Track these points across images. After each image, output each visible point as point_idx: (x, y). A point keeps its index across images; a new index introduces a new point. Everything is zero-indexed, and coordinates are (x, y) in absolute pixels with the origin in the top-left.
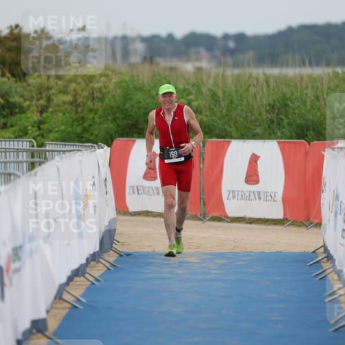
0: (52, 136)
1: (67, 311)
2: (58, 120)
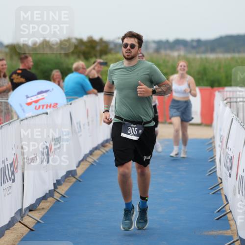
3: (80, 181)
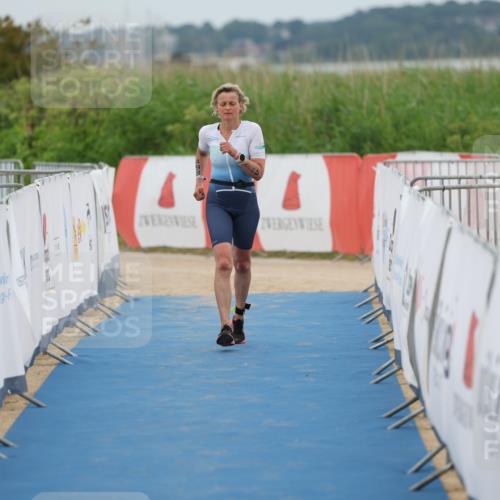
0: (47, 155)
1: (53, 368)
2: (53, 135)
3: (39, 406)
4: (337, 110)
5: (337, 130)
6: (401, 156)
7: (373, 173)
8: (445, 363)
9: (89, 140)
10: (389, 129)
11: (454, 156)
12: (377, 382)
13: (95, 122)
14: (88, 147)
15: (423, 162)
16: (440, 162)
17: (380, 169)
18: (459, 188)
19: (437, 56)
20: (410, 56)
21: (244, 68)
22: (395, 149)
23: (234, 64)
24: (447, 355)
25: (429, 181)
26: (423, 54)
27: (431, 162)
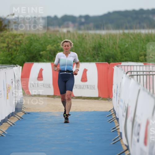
4: (101, 47)
5: (101, 54)
6: (123, 64)
7: (113, 69)
8: (137, 137)
9: (13, 57)
10: (119, 54)
11: (142, 64)
12: (114, 144)
13: (15, 50)
14: (12, 59)
15: (131, 66)
16: (137, 66)
17: (115, 68)
18: (143, 75)
19: (136, 28)
20: (126, 28)
21: (68, 32)
22: (121, 61)
23: (65, 30)
24: (138, 134)
25: (132, 72)
26: (131, 28)
27: (134, 66)
